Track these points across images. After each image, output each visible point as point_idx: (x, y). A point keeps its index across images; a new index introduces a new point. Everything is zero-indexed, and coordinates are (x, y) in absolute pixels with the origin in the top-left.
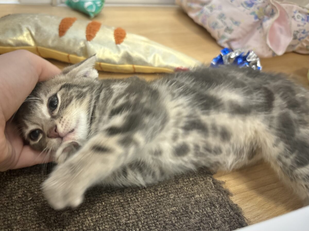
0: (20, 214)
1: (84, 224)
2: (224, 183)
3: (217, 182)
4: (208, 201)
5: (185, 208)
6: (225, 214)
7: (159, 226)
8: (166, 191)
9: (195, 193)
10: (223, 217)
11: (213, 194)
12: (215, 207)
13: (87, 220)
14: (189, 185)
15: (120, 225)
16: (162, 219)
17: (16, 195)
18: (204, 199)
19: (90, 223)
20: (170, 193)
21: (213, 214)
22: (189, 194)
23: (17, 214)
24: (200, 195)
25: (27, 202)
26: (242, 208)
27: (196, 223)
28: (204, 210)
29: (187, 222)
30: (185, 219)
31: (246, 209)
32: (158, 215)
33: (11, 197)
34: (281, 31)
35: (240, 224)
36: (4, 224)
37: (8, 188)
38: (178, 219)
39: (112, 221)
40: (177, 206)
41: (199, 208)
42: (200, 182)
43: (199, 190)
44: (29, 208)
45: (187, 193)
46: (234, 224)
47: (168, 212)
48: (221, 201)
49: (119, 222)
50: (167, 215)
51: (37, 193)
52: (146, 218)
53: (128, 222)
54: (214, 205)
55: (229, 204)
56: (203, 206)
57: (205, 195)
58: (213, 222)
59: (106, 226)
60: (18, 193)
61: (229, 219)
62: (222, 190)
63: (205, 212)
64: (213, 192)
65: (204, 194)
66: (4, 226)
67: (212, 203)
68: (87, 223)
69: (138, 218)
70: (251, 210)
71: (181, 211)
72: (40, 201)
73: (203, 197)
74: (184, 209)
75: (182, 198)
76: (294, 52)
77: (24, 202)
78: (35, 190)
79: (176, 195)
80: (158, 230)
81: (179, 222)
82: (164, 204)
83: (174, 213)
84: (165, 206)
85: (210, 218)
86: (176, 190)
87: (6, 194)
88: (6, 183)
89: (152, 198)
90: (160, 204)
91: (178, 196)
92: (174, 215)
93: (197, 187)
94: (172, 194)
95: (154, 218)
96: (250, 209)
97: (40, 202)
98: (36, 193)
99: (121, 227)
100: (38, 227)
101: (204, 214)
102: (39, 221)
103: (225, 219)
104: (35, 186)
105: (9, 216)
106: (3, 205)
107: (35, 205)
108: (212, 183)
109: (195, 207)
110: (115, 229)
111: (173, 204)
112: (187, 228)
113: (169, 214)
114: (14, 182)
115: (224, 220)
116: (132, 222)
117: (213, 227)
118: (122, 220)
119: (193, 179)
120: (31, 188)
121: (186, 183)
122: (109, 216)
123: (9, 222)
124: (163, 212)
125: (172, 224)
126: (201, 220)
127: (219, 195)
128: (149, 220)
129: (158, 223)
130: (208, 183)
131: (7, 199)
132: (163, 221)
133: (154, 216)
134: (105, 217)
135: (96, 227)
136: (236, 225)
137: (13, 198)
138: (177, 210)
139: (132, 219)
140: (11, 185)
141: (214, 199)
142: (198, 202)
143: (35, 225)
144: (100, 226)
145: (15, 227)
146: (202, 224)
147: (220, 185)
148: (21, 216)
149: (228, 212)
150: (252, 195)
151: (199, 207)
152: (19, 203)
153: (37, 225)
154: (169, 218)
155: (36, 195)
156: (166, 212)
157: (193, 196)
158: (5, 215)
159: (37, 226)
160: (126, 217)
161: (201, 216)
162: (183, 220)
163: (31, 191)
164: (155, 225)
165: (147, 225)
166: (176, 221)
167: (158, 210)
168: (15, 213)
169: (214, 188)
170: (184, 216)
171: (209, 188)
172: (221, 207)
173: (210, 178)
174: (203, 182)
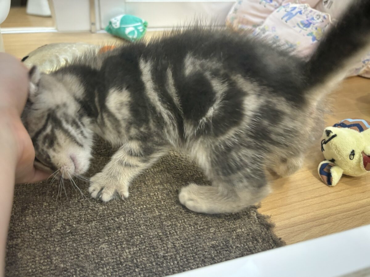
0: (59, 246)
1: (122, 256)
2: (268, 217)
3: (261, 217)
4: (250, 236)
5: (225, 242)
7: (198, 260)
8: (207, 225)
9: (237, 228)
12: (257, 242)
13: (125, 252)
14: (231, 219)
15: (158, 258)
17: (54, 228)
18: (246, 233)
19: (127, 255)
20: (210, 227)
21: (254, 248)
22: (231, 228)
23: (56, 245)
24: (242, 230)
25: (66, 234)
28: (245, 244)
29: (227, 256)
30: (225, 253)
32: (197, 248)
33: (50, 229)
36: (44, 255)
37: (47, 221)
38: (218, 253)
39: (150, 253)
40: (218, 240)
41: (241, 242)
42: (243, 217)
43: (241, 225)
44: (67, 240)
45: (229, 227)
47: (207, 246)
48: (264, 236)
49: (156, 255)
50: (206, 249)
51: (76, 226)
52: (185, 251)
53: (166, 255)
54: (256, 240)
55: (272, 239)
56: (245, 240)
57: (247, 230)
59: (144, 258)
60: (57, 225)
62: (266, 224)
63: (247, 247)
64: (256, 227)
65: (246, 228)
66: (44, 257)
67: (254, 237)
68: (124, 255)
69: (176, 251)
71: (222, 245)
72: (78, 234)
75: (223, 232)
76: (359, 76)
77: (62, 234)
79: (216, 229)
80: (196, 263)
81: (219, 256)
82: (204, 238)
83: (213, 247)
84: (204, 239)
86: (217, 225)
87: (45, 227)
88: (45, 216)
89: (191, 232)
90: (200, 238)
91: (219, 230)
92: (214, 249)
93: (239, 222)
94: (213, 228)
95: (192, 252)
98: (74, 226)
99: (159, 260)
100: (77, 258)
102: (77, 252)
104: (73, 219)
105: (49, 247)
106: (43, 236)
107: (73, 238)
108: (256, 217)
109: (236, 241)
110: (153, 262)
111: (214, 238)
113: (208, 248)
114: (52, 215)
116: (170, 255)
118: (160, 253)
120: (70, 221)
122: (147, 248)
123: (48, 253)
124: (203, 246)
125: (211, 258)
127: (262, 230)
128: (187, 253)
129: (197, 257)
130: (251, 218)
131: (46, 231)
132: (202, 254)
133: (193, 250)
134: (142, 249)
135: (133, 259)
137: (52, 230)
138: (217, 244)
139: (170, 252)
140: (50, 218)
141: (257, 233)
142: (240, 236)
143: (74, 256)
144: (137, 259)
145: (54, 258)
147: (264, 219)
148: (59, 248)
149: (271, 247)
150: (299, 231)
151: (240, 241)
152: (58, 235)
153: (75, 257)
154: (208, 252)
155: (75, 228)
156: (206, 246)
158: (44, 246)
160: (164, 250)
161: (242, 250)
162: (223, 254)
163: (69, 224)
164: (194, 258)
165: (186, 258)
166: (216, 254)
167: (197, 243)
168: (54, 245)
169: (258, 223)
170: (224, 250)
171: (253, 223)
172: (264, 241)
173: (254, 212)
174: (247, 216)
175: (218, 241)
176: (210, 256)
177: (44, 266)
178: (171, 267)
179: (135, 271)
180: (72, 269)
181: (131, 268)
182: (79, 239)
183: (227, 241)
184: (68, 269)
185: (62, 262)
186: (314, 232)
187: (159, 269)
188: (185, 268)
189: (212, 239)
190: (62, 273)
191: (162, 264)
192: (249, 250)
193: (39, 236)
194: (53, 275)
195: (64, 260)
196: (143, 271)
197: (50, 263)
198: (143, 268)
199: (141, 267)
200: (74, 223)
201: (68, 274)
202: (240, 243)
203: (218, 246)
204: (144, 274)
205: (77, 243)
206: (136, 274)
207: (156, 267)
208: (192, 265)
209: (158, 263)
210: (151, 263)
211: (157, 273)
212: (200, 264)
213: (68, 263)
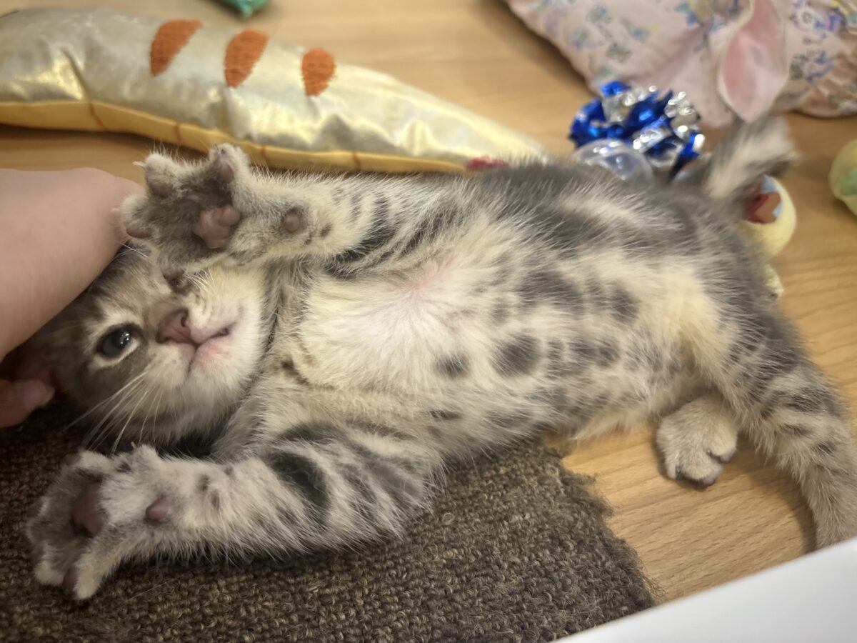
1: (207, 598)
2: (591, 480)
3: (571, 479)
4: (545, 533)
5: (482, 551)
6: (590, 567)
7: (412, 603)
9: (511, 511)
10: (586, 577)
11: (559, 511)
12: (564, 548)
13: (216, 586)
14: (496, 488)
15: (305, 600)
16: (419, 583)
18: (536, 526)
19: (222, 595)
20: (443, 512)
22: (495, 513)
24: (524, 516)
26: (638, 550)
27: (511, 594)
28: (533, 556)
29: (486, 591)
30: (481, 583)
31: (649, 551)
32: (408, 570)
34: (759, 59)
35: (630, 595)
38: (462, 581)
39: (282, 589)
40: (462, 546)
41: (521, 551)
42: (526, 480)
43: (523, 502)
45: (491, 510)
46: (615, 594)
47: (436, 563)
48: (581, 532)
49: (301, 592)
50: (432, 573)
52: (377, 580)
53: (328, 591)
54: (561, 544)
55: (603, 540)
56: (532, 546)
57: (538, 516)
58: (557, 591)
59: (267, 604)
61: (600, 579)
62: (585, 501)
63: (537, 563)
64: (560, 507)
65: (535, 511)
67: (556, 536)
68: (214, 596)
69: (352, 581)
70: (662, 555)
71: (473, 559)
73: (532, 522)
74: (479, 553)
75: (475, 524)
79: (459, 515)
80: (406, 613)
81: (465, 591)
82: (426, 541)
83: (451, 565)
84: (427, 545)
85: (551, 578)
86: (461, 503)
90: (415, 542)
91: (466, 519)
92: (453, 572)
93: (516, 494)
94: (449, 513)
95: (397, 581)
96: (659, 552)
99: (307, 606)
101: (535, 567)
103: (591, 580)
108: (558, 481)
109: (509, 548)
110: (291, 613)
111: (451, 541)
112: (487, 607)
113: (438, 568)
114: (17, 483)
115: (589, 583)
116: (337, 590)
117: (557, 604)
118: (310, 587)
119: (509, 469)
121: (487, 482)
122: (276, 574)
124: (424, 564)
125: (446, 597)
126: (526, 584)
127: (576, 515)
128: (383, 585)
129: (408, 595)
130: (546, 482)
132: (422, 587)
133: (397, 575)
134: (263, 577)
135: (239, 607)
136: (619, 598)
138: (460, 557)
139: (337, 584)
141: (563, 525)
142: (520, 534)
144: (250, 604)
146: (527, 595)
147: (579, 486)
149: (599, 563)
150: (666, 514)
151: (520, 548)
154: (438, 580)
156: (432, 564)
157: (506, 518)
160: (322, 578)
161: (526, 572)
162: (476, 586)
164: (400, 599)
165: (379, 600)
166: (458, 587)
167: (410, 557)
168: (18, 569)
169: (565, 495)
170: (480, 573)
171: (551, 496)
172: (580, 547)
173: (553, 467)
174: (535, 478)
175: (464, 548)
176: (442, 592)
178: (339, 626)
181: (231, 632)
183: (486, 550)
185: (40, 621)
186: (706, 518)
187: (307, 633)
188: (378, 627)
189: (447, 543)
191: (315, 619)
192: (543, 573)
195: (45, 615)
198: (263, 630)
199: (259, 629)
202: (520, 553)
203: (462, 563)
207: (301, 627)
208: (395, 618)
209: (304, 616)
210: (287, 615)
212: (418, 615)
213: (56, 624)
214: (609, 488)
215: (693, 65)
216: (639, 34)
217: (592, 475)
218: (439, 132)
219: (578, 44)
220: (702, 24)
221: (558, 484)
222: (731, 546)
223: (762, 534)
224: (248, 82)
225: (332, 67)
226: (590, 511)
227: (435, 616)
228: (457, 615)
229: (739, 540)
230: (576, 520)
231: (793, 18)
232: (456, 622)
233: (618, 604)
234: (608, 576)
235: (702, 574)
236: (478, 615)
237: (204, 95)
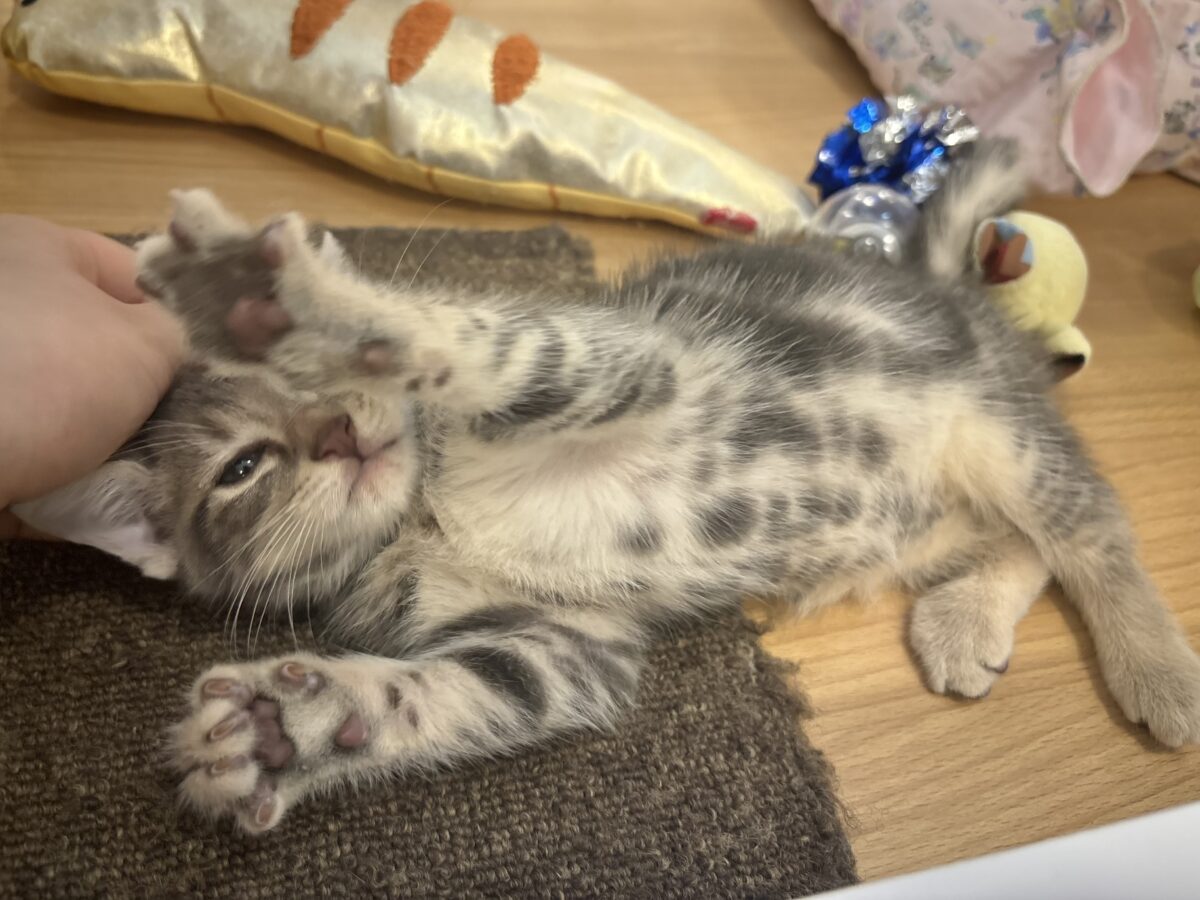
0: (81, 715)
2: (793, 668)
3: (768, 665)
4: (723, 732)
5: (638, 747)
6: (771, 783)
7: (540, 804)
9: (684, 698)
10: (765, 793)
11: (745, 705)
12: (743, 753)
14: (669, 665)
16: (553, 780)
17: (73, 646)
18: (712, 721)
21: (730, 778)
22: (664, 698)
24: (699, 707)
25: (109, 674)
26: (837, 765)
27: (666, 806)
28: (702, 760)
29: (636, 799)
30: (630, 789)
31: (852, 767)
33: (58, 652)
34: (1124, 104)
35: (816, 822)
36: (26, 746)
37: (52, 619)
38: (607, 783)
41: (688, 752)
42: (709, 659)
43: (701, 688)
44: (111, 697)
46: (797, 820)
47: (578, 756)
48: (768, 735)
50: (571, 768)
51: (148, 645)
54: (741, 748)
55: (794, 749)
56: (703, 747)
57: (717, 708)
58: (725, 808)
60: (83, 638)
61: (782, 799)
62: (781, 695)
63: (706, 770)
64: (747, 700)
65: (714, 702)
67: (735, 736)
70: (868, 773)
71: (625, 756)
72: (151, 674)
73: (709, 715)
74: (635, 749)
76: (1173, 174)
77: (99, 673)
78: (140, 632)
80: (532, 816)
81: (609, 796)
83: (597, 761)
85: (719, 791)
87: (41, 641)
88: (46, 600)
92: (598, 770)
93: (694, 677)
97: (153, 679)
98: (143, 643)
99: (410, 793)
100: (135, 766)
101: (702, 775)
103: (771, 799)
104: (142, 620)
105: (44, 718)
106: (29, 676)
107: (132, 688)
108: (751, 665)
109: (673, 747)
112: (633, 819)
113: (580, 763)
114: (72, 598)
115: (766, 802)
117: (722, 825)
119: (690, 642)
120: (129, 624)
121: (659, 656)
123: (42, 739)
124: (563, 756)
125: (584, 801)
126: (687, 795)
127: (766, 713)
128: (508, 777)
129: (538, 793)
130: (736, 665)
131: (44, 656)
132: (556, 785)
133: (527, 767)
136: (801, 825)
137: (65, 656)
138: (610, 752)
140: (61, 609)
141: (748, 724)
142: (690, 729)
143: (128, 756)
145: (59, 760)
146: (686, 810)
147: (780, 676)
148: (82, 723)
149: (784, 778)
150: (884, 721)
151: (687, 749)
152: (81, 673)
153: (132, 760)
154: (578, 779)
155: (143, 654)
156: (572, 757)
157: (676, 707)
158: (30, 714)
159: (130, 763)
161: (690, 780)
162: (623, 791)
163: (126, 634)
164: (527, 797)
165: (500, 796)
166: (601, 790)
168: (63, 708)
169: (756, 685)
170: (631, 775)
171: (738, 684)
172: (764, 755)
173: (748, 645)
174: (723, 658)
175: (616, 741)
176: (580, 794)
177: (22, 783)
178: (446, 823)
179: (327, 832)
180: (114, 804)
181: (313, 817)
182: (152, 696)
183: (644, 746)
184: (100, 804)
185: (84, 776)
186: (933, 731)
187: (406, 828)
188: (494, 829)
190: (81, 816)
191: (418, 811)
192: (711, 783)
193: (14, 675)
194: (48, 819)
195: (91, 769)
196: (351, 829)
197: (42, 775)
198: (353, 818)
199: (348, 816)
200: (145, 633)
201: (100, 822)
202: (686, 754)
203: (611, 760)
204: (352, 844)
205: (146, 708)
206: (327, 840)
207: (399, 819)
208: (517, 821)
209: (405, 806)
211: (397, 840)
212: (546, 820)
213: (103, 782)
214: (815, 679)
215: (1036, 98)
216: (967, 46)
217: (796, 661)
218: (670, 167)
219: (882, 51)
220: (1057, 41)
221: (750, 668)
222: (958, 771)
223: (1002, 761)
224: (419, 78)
225: (535, 64)
226: (785, 709)
227: (567, 824)
228: (594, 825)
229: (969, 764)
230: (765, 719)
231: (1182, 47)
232: (591, 834)
233: (798, 832)
234: (793, 796)
235: (915, 803)
236: (621, 828)
237: (359, 92)
